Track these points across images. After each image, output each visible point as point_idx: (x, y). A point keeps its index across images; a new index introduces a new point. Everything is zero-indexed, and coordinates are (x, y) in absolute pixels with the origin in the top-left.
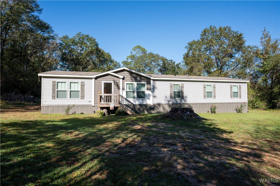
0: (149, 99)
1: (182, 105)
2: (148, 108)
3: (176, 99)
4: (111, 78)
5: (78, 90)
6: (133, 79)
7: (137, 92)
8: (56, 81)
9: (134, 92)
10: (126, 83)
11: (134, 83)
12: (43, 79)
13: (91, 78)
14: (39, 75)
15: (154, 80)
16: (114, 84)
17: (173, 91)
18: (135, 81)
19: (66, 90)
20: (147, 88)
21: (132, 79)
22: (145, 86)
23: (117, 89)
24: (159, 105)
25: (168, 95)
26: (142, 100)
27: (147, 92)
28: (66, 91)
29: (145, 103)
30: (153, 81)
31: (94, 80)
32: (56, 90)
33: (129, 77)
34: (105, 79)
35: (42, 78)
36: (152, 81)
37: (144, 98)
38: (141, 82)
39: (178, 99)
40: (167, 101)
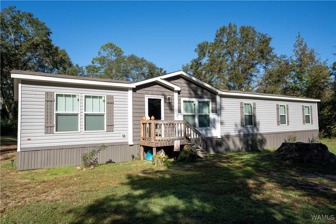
0: (214, 127)
1: (255, 136)
2: (214, 143)
3: (247, 127)
4: (159, 89)
5: (102, 112)
6: (192, 92)
7: (199, 116)
8: (53, 93)
9: (194, 116)
10: (183, 99)
11: (194, 100)
12: (23, 85)
13: (126, 89)
14: (13, 76)
15: (222, 96)
16: (165, 102)
17: (244, 114)
18: (195, 98)
19: (75, 112)
20: (212, 109)
21: (190, 94)
22: (209, 105)
23: (169, 111)
24: (228, 136)
25: (238, 121)
26: (206, 130)
27: (212, 116)
28: (76, 115)
29: (209, 136)
30: (220, 97)
31: (131, 92)
32: (55, 112)
33: (187, 89)
34: (150, 92)
35: (20, 85)
36: (218, 98)
37: (209, 126)
38: (203, 98)
39: (250, 127)
40: (237, 131)
